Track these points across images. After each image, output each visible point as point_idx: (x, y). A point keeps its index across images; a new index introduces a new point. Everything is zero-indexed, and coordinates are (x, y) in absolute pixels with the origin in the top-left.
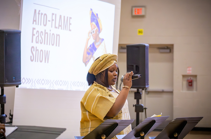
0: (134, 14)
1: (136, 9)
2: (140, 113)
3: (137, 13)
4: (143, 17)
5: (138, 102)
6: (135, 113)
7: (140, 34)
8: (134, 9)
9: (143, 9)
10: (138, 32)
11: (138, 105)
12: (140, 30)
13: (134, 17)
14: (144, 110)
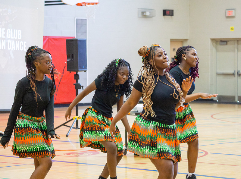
0: (227, 15)
1: (228, 12)
2: (79, 90)
3: (229, 14)
4: (233, 17)
5: (77, 82)
6: (75, 90)
7: (232, 31)
8: (227, 11)
9: (233, 11)
10: (230, 29)
11: (77, 84)
12: (232, 27)
13: (227, 17)
14: (82, 87)
